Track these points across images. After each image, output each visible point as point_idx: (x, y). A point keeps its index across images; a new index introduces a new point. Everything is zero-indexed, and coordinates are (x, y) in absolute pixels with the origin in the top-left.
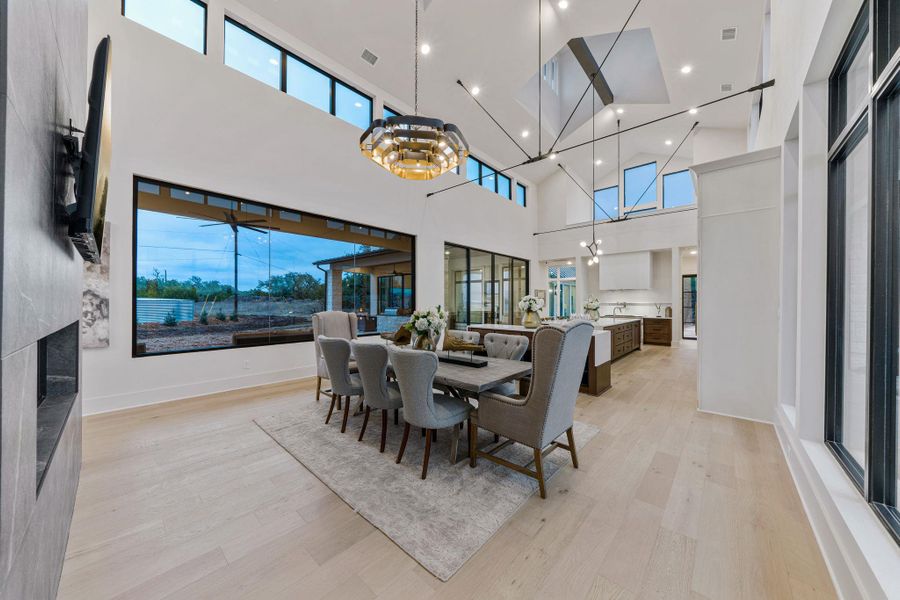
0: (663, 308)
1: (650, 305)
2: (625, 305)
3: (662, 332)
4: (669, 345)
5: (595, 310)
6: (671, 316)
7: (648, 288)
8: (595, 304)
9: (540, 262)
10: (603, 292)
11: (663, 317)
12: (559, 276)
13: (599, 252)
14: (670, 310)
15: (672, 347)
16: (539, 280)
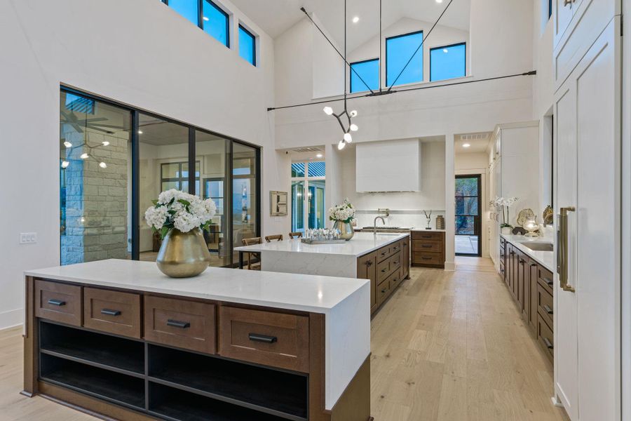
0: (434, 217)
1: (418, 212)
2: (387, 213)
3: (432, 250)
4: (442, 267)
5: (347, 221)
6: (443, 227)
7: (417, 190)
8: (347, 213)
9: (276, 150)
10: (360, 195)
11: (434, 229)
12: (306, 174)
13: (354, 128)
14: (441, 221)
15: (445, 270)
16: (276, 178)
